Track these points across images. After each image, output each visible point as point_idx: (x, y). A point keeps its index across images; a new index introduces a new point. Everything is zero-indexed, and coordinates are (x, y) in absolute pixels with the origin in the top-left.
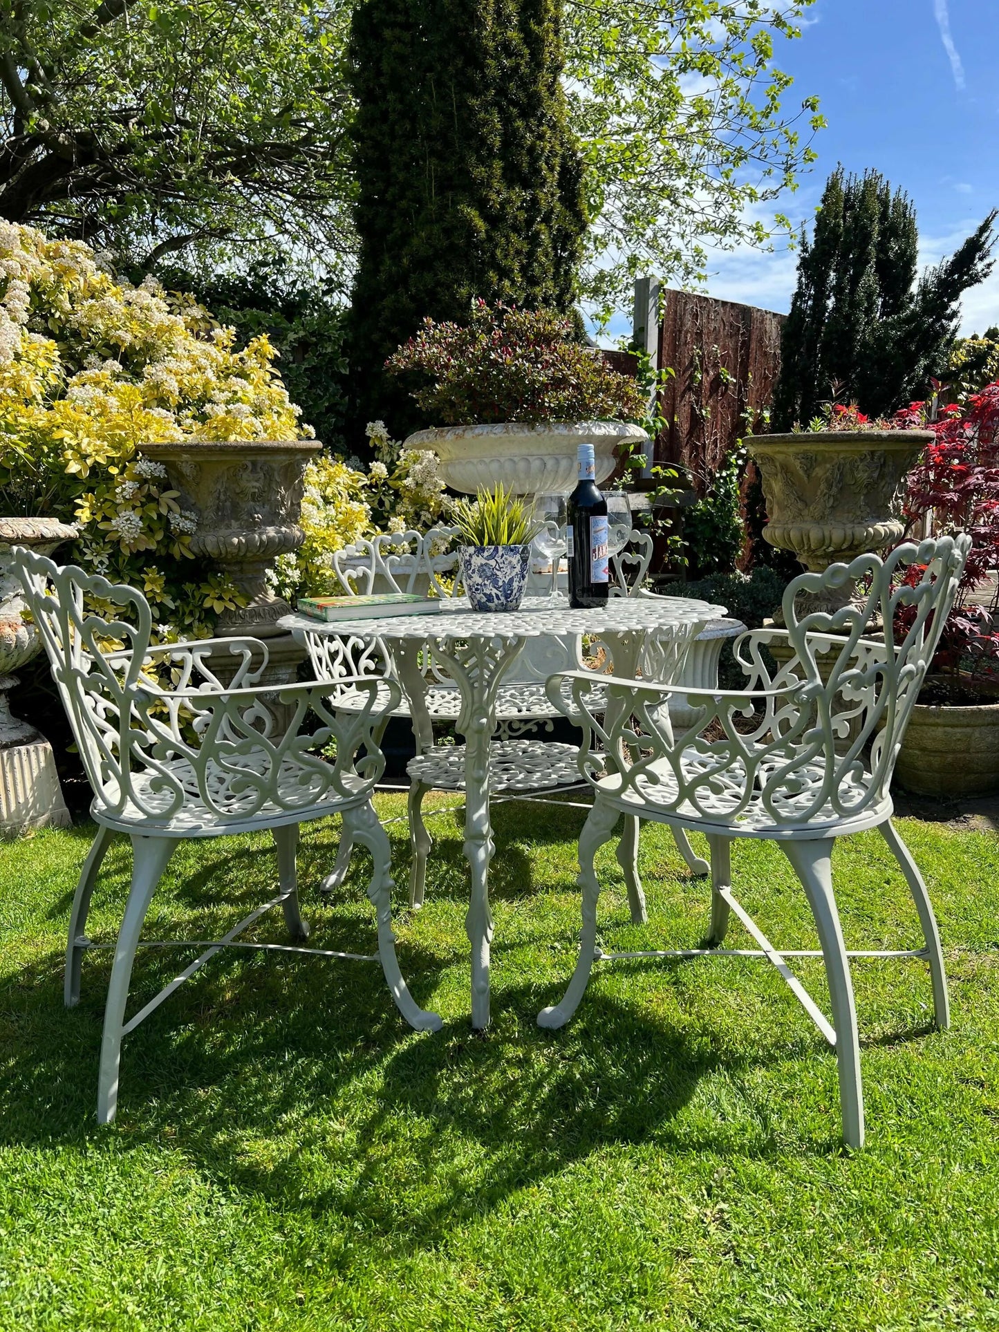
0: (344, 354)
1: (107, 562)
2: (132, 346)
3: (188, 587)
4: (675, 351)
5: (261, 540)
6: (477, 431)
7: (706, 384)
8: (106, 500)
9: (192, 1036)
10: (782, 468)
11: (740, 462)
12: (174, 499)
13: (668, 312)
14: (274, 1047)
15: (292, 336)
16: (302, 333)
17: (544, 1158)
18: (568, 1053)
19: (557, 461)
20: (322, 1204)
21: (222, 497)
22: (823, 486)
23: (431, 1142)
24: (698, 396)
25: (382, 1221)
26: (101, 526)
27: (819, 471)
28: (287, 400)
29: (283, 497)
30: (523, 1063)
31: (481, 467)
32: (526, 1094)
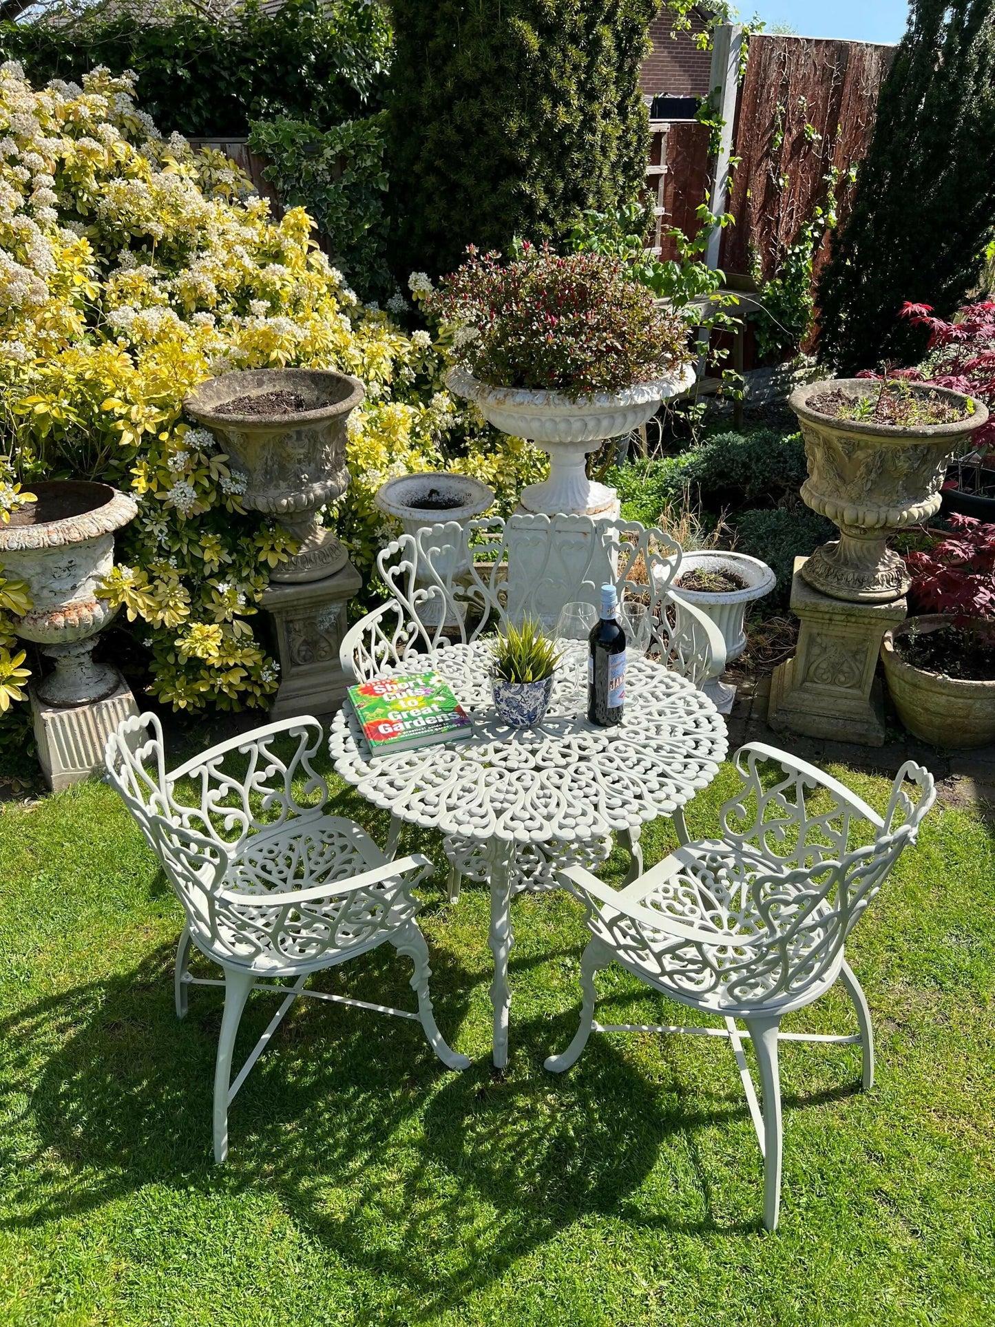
0: (384, 168)
1: (166, 530)
2: (165, 238)
3: (243, 542)
4: (754, 112)
5: (309, 500)
6: (518, 399)
7: (787, 146)
8: (159, 467)
9: (277, 1065)
10: (825, 443)
11: (816, 234)
12: (224, 463)
13: (750, 66)
14: (340, 1082)
15: (328, 153)
16: (339, 148)
17: (539, 1224)
18: (566, 1101)
19: (599, 421)
20: (379, 1263)
21: (270, 463)
22: (862, 469)
23: (458, 1201)
24: (776, 162)
25: (421, 1283)
26: (158, 496)
27: (860, 455)
28: (326, 265)
29: (327, 455)
30: (530, 1114)
31: (522, 425)
32: (530, 1152)
